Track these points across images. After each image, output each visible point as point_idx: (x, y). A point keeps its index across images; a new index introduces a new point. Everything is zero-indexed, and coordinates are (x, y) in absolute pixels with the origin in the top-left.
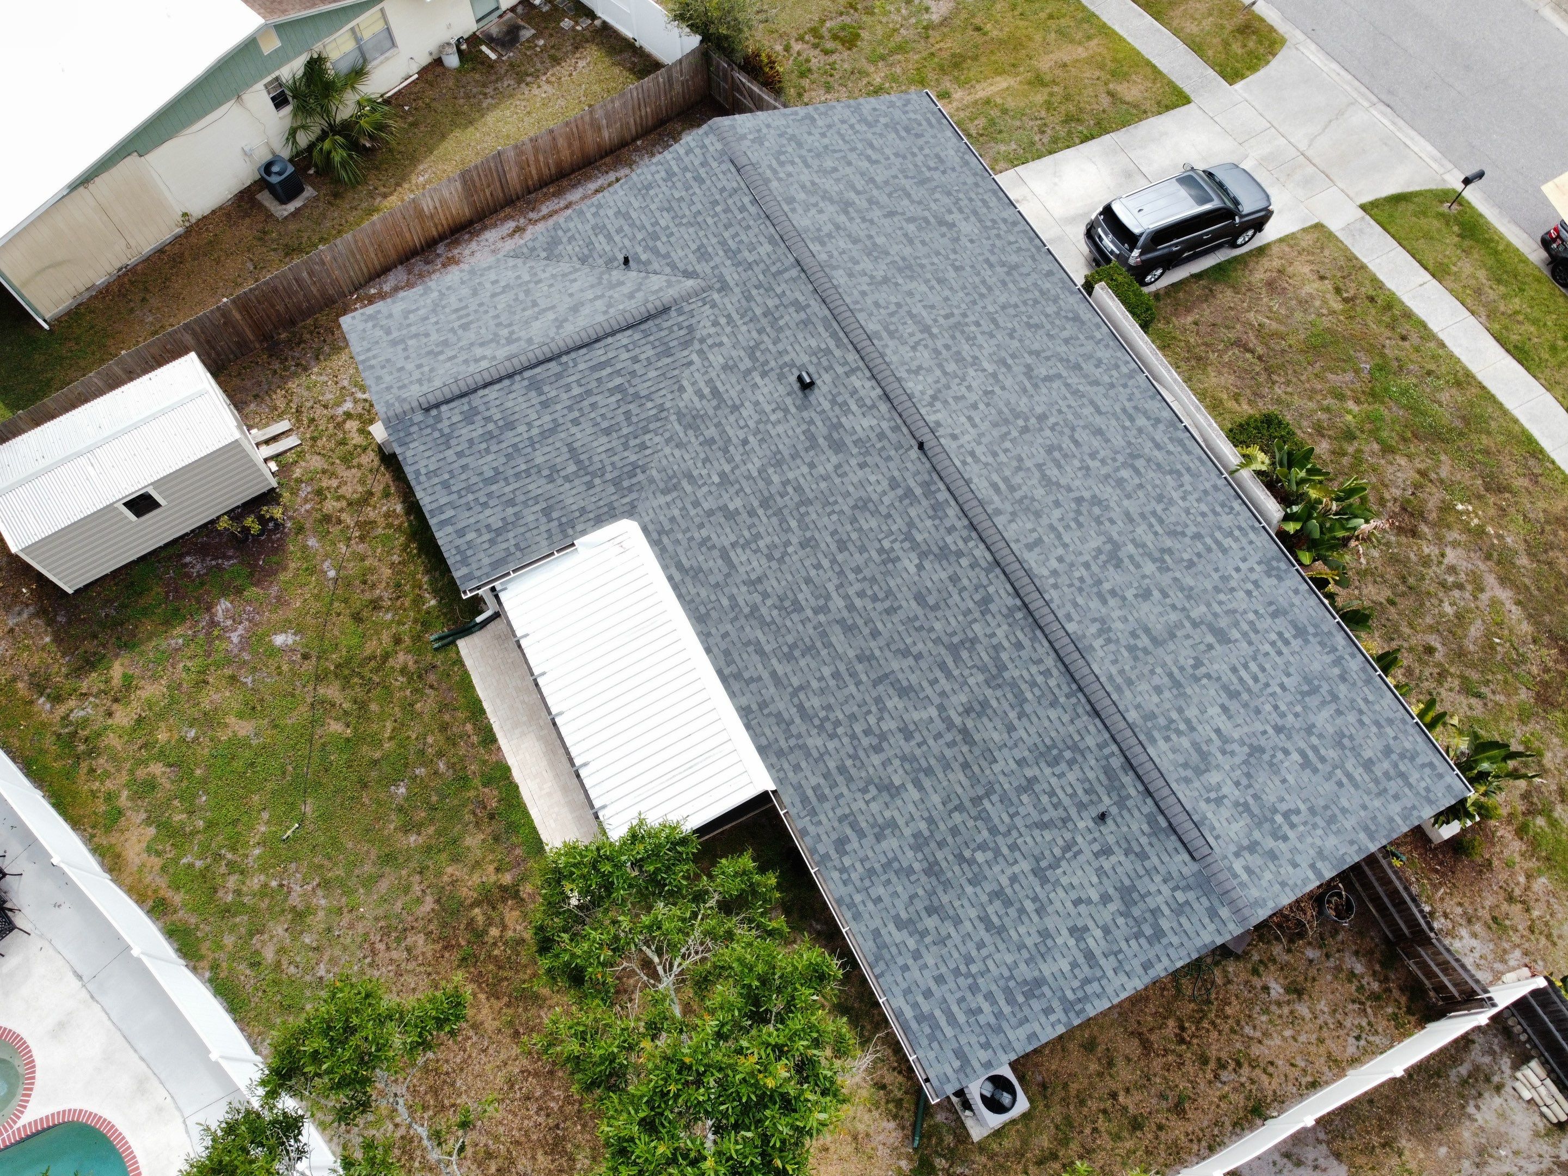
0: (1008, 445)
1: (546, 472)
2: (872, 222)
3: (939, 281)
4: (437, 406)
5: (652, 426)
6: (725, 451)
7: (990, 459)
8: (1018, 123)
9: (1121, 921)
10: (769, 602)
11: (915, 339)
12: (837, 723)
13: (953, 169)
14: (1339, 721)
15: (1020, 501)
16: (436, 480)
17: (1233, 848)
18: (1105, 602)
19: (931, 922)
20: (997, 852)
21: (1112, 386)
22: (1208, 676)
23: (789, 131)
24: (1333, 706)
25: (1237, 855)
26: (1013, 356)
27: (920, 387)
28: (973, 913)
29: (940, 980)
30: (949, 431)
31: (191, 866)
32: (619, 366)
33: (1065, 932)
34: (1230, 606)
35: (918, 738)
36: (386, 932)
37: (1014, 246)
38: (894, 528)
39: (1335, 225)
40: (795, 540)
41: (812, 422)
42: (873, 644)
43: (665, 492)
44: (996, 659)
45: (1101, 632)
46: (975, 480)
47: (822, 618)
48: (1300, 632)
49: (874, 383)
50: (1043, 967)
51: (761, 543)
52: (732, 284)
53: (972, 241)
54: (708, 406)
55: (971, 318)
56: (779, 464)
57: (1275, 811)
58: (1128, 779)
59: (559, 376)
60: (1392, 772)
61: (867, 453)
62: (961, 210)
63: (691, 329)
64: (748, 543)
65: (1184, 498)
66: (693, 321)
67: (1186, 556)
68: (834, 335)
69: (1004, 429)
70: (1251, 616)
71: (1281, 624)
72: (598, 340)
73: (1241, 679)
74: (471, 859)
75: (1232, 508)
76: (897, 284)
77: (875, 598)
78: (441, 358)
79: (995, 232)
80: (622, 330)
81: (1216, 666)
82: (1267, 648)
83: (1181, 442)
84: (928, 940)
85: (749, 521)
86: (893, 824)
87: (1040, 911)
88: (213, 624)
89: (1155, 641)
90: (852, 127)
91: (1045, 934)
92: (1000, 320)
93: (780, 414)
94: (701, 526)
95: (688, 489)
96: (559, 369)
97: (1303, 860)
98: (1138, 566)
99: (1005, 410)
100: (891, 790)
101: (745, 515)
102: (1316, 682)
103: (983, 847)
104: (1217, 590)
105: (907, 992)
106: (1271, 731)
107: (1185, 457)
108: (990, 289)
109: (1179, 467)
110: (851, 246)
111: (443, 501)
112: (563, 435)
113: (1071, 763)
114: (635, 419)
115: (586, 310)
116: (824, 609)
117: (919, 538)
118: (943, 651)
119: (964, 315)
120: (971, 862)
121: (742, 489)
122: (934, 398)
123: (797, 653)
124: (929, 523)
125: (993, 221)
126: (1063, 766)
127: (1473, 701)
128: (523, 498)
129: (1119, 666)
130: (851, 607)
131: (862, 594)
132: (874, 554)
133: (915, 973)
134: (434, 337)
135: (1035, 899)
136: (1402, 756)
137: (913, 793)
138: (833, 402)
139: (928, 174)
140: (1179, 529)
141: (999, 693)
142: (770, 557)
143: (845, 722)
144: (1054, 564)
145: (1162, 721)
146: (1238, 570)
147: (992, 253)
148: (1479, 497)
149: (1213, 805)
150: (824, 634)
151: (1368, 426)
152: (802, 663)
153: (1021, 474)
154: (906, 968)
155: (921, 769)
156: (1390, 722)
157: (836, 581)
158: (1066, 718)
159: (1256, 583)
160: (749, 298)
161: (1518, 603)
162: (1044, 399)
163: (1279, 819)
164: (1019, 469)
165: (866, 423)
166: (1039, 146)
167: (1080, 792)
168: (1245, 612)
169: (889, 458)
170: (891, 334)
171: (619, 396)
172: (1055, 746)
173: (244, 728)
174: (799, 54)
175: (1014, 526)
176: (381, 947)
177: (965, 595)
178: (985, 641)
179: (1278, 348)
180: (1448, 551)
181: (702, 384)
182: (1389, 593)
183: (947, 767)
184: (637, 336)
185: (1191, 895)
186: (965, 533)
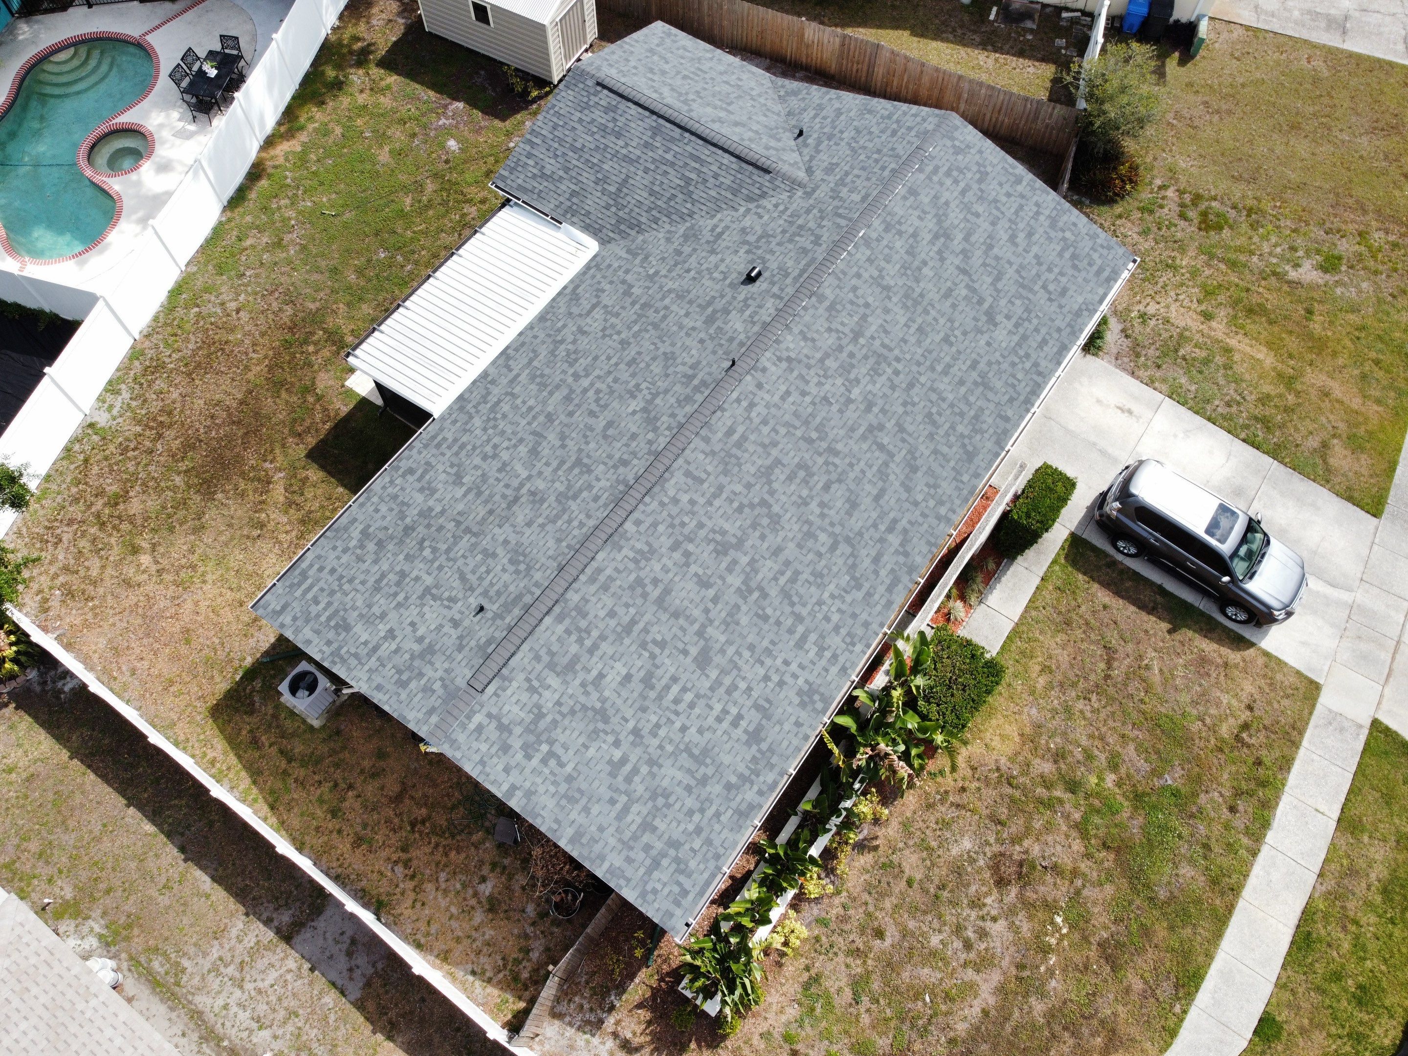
0: (783, 431)
1: (600, 176)
2: (942, 260)
3: (920, 330)
4: (605, 87)
5: (674, 217)
6: (675, 265)
7: (757, 421)
8: (1222, 381)
9: (407, 656)
10: (570, 347)
11: (840, 328)
12: (495, 427)
13: (1061, 307)
14: (679, 790)
15: (731, 456)
16: (555, 119)
17: (494, 711)
18: (674, 547)
19: (371, 546)
20: (432, 561)
21: (916, 504)
22: (653, 656)
23: (989, 169)
24: (693, 783)
25: (489, 715)
26: (883, 411)
27: (792, 346)
28: (385, 567)
29: (333, 571)
30: (763, 380)
31: (286, 178)
32: (704, 170)
33: (388, 627)
34: (740, 663)
35: (500, 476)
36: (287, 292)
37: (1011, 380)
38: (659, 383)
39: (1326, 700)
40: (623, 336)
41: (722, 296)
42: (562, 417)
43: (629, 251)
44: (580, 491)
45: (640, 552)
46: (727, 414)
47: (570, 380)
48: (755, 736)
49: (775, 313)
50: (359, 625)
51: (613, 320)
52: (816, 195)
53: (988, 344)
54: (707, 235)
55: (900, 367)
56: (679, 297)
57: (551, 742)
58: (517, 612)
59: (672, 140)
60: (654, 852)
61: (712, 338)
62: (1017, 325)
63: (763, 195)
64: (610, 313)
65: (832, 596)
66: (771, 193)
67: (769, 611)
68: (803, 271)
69: (797, 423)
70: (743, 685)
71: (752, 718)
72: (715, 145)
73: (667, 688)
74: (354, 313)
75: (854, 645)
76: (890, 298)
77: (597, 401)
78: (650, 75)
79: (1017, 360)
80: (732, 154)
81: (667, 661)
82: (718, 707)
83: (895, 582)
84: (359, 551)
85: (627, 305)
86: (433, 491)
87: (399, 605)
88: (446, 107)
89: (660, 602)
90: (1038, 213)
91: (383, 616)
92: (917, 389)
93: (721, 277)
94: (611, 283)
95: (637, 261)
96: (677, 136)
97: (514, 778)
98: (730, 569)
99: (818, 420)
100: (458, 480)
101: (630, 300)
102: (708, 761)
103: (434, 550)
104: (751, 648)
105: (319, 557)
106: (631, 725)
107: (881, 589)
108: (945, 373)
109: (867, 585)
110: (903, 251)
111: (543, 132)
112: (632, 169)
113: (517, 572)
114: (672, 203)
115: (737, 130)
116: (576, 376)
117: (658, 401)
118: (573, 458)
119: (898, 360)
120: (422, 549)
121: (649, 288)
122: (789, 359)
123: (538, 380)
124: (673, 400)
125: (1027, 356)
126: (512, 568)
127: (848, 993)
128: (574, 174)
129: (615, 575)
130: (585, 391)
131: (598, 391)
132: (633, 383)
133: (332, 555)
134: (667, 67)
135: (406, 598)
136: (677, 860)
137: (459, 492)
138: (745, 300)
139: (1036, 288)
140: (795, 599)
141: (554, 505)
142: (604, 330)
143: (498, 431)
144: (685, 498)
145: (583, 624)
146: (786, 663)
147: (989, 364)
148: (1085, 939)
149: (526, 685)
150: (558, 387)
151: (1096, 802)
152: (533, 386)
153: (760, 450)
154: (334, 548)
155: (478, 488)
156: (709, 842)
157: (602, 373)
158: (550, 553)
159: (781, 684)
160: (808, 212)
161: (985, 1013)
162: (856, 448)
163: (545, 748)
164: (764, 446)
165: (739, 326)
166: (1209, 407)
167: (496, 588)
168: (744, 679)
169: (714, 352)
170: (831, 308)
171: (682, 184)
172: (525, 556)
173: (384, 156)
174: (1163, 198)
175: (701, 456)
176: (277, 295)
177: (624, 449)
178: (593, 476)
179: (1131, 690)
180: (1001, 925)
181: (723, 225)
182: (918, 876)
183: (486, 502)
184: (734, 166)
185: (440, 692)
186: (674, 424)
